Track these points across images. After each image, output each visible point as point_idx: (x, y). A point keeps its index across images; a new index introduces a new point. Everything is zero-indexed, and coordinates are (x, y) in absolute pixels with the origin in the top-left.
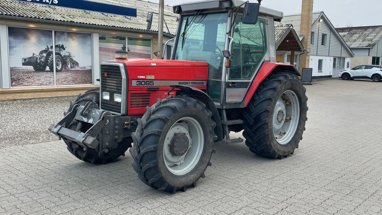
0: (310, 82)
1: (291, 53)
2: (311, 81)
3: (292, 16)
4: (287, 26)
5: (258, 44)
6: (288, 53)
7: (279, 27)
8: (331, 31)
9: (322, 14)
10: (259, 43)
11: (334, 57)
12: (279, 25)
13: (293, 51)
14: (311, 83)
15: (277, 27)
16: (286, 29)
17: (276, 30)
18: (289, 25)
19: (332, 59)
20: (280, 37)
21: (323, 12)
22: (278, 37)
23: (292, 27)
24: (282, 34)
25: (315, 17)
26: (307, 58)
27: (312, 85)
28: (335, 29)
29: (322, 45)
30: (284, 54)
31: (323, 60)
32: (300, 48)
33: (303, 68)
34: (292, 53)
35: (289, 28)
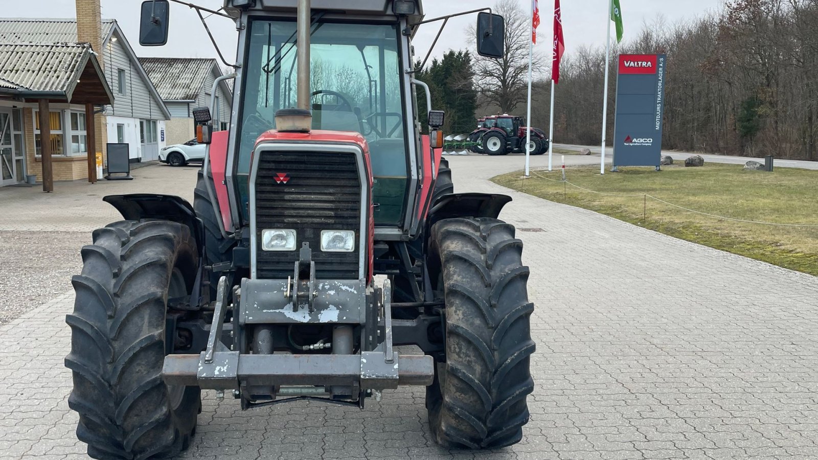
0: (126, 174)
1: (85, 110)
2: (128, 171)
4: (79, 47)
5: (17, 85)
6: (71, 110)
7: (58, 46)
8: (130, 64)
9: (115, 26)
10: (18, 83)
11: (140, 119)
12: (58, 43)
13: (90, 105)
14: (128, 175)
15: (53, 46)
16: (81, 53)
17: (54, 53)
18: (85, 45)
19: (138, 122)
20: (72, 71)
21: (116, 22)
22: (66, 72)
23: (90, 49)
24: (74, 65)
25: (106, 30)
26: (103, 121)
27: (132, 179)
28: (139, 59)
29: (119, 92)
30: (63, 111)
31: (123, 124)
32: (108, 98)
34: (87, 111)
35: (86, 51)
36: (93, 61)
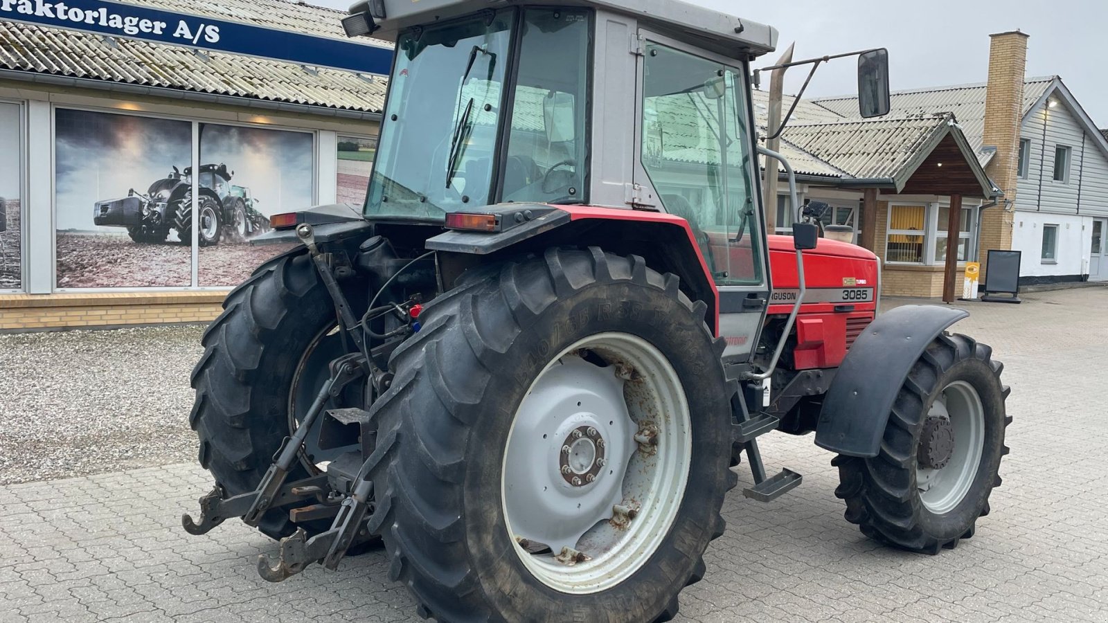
0: (1012, 295)
1: (949, 202)
2: (1015, 291)
3: (961, 89)
4: (935, 119)
5: (844, 172)
6: (940, 203)
7: (911, 120)
8: (1084, 138)
9: (1057, 84)
10: (845, 170)
11: (1094, 217)
12: (912, 116)
13: (957, 196)
14: (1015, 296)
15: (904, 121)
16: (935, 127)
17: (903, 129)
18: (945, 116)
19: (1089, 224)
20: (912, 153)
21: (1059, 78)
22: (906, 153)
23: (952, 120)
24: (920, 144)
25: (1032, 94)
26: (1006, 219)
27: (1019, 302)
29: (1054, 179)
30: (929, 205)
31: (1057, 225)
32: (980, 186)
33: (989, 251)
34: (952, 204)
35: (945, 124)
36: (955, 136)
